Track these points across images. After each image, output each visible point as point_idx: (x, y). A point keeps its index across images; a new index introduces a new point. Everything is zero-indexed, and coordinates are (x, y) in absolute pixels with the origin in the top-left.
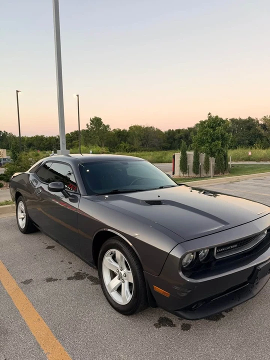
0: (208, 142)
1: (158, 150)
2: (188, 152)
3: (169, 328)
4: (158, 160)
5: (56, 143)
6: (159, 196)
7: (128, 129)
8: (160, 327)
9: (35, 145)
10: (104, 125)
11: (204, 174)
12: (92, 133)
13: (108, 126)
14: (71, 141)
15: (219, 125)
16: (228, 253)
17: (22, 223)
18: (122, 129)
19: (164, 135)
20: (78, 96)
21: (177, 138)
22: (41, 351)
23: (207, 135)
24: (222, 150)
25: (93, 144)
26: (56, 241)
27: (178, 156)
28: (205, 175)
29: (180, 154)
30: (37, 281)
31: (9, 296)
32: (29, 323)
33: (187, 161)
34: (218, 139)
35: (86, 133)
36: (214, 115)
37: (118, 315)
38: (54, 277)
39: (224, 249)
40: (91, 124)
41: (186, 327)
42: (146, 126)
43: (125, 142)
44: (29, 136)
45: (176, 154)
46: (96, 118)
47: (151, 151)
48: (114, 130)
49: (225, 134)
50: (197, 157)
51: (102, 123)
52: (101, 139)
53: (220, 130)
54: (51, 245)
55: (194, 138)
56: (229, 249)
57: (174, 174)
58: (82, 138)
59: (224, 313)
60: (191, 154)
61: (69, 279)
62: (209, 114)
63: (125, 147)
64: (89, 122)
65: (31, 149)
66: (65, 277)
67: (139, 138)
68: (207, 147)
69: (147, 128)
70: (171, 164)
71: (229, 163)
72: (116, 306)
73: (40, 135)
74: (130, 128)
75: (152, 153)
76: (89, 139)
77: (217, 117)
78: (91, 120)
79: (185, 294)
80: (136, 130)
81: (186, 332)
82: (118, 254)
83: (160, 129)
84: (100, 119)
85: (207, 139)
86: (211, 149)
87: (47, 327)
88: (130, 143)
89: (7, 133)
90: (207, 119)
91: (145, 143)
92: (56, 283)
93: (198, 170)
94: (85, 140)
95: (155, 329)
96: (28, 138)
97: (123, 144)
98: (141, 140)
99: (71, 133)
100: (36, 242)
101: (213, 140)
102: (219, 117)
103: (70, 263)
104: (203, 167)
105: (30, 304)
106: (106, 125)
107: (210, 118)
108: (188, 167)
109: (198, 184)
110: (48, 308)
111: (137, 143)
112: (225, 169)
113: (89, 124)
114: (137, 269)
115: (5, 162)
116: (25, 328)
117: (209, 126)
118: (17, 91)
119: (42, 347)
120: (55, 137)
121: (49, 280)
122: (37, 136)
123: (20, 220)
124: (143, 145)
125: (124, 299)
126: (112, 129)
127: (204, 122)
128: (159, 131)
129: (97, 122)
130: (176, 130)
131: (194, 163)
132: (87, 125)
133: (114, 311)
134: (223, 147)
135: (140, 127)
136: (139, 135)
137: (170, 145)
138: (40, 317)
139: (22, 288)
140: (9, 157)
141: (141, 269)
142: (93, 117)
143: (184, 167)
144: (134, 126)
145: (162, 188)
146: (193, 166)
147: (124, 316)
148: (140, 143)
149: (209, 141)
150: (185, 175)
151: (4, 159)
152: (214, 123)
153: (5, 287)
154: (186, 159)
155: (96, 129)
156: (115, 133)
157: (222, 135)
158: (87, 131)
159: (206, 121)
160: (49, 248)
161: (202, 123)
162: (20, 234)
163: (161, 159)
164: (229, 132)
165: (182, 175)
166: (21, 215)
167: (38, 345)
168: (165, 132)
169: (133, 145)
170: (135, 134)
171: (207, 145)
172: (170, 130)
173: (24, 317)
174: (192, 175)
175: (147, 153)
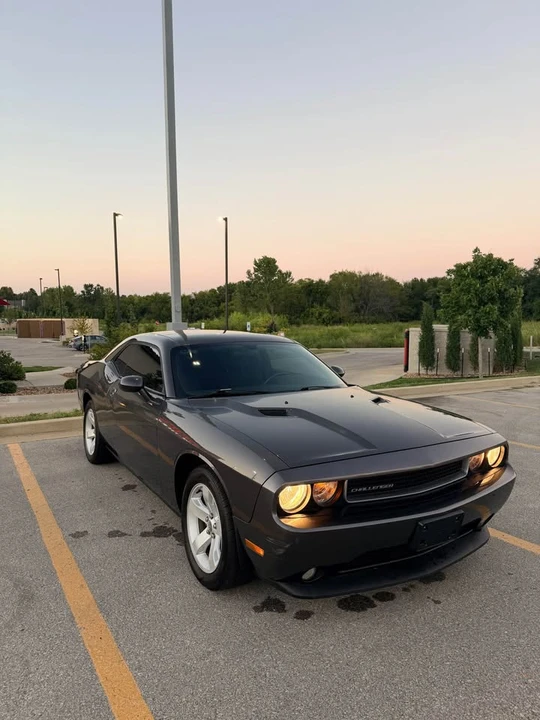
0: (471, 306)
1: (389, 321)
2: (436, 326)
3: (276, 614)
4: (384, 342)
5: (190, 308)
6: (287, 403)
7: (327, 279)
8: (262, 611)
9: (153, 311)
10: (280, 271)
11: (470, 371)
12: (257, 287)
13: (288, 274)
14: (219, 304)
15: (495, 272)
16: (376, 496)
17: (91, 445)
18: (316, 279)
19: (402, 290)
20: (226, 219)
21: (430, 296)
22: (74, 625)
23: (469, 292)
24: (501, 324)
25: (258, 309)
26: (138, 477)
27: (415, 333)
28: (473, 373)
29: (419, 329)
30: (94, 535)
31: (46, 552)
32: (66, 588)
33: (433, 345)
34: (492, 300)
35: (245, 287)
36: (484, 252)
37: (202, 590)
38: (122, 530)
39: (365, 489)
40: (256, 270)
41: (303, 615)
42: (364, 273)
43: (321, 305)
44: (142, 295)
45: (410, 329)
46: (265, 258)
47: (373, 322)
48: (301, 281)
49: (505, 290)
50: (454, 336)
51: (277, 267)
52: (273, 299)
53: (495, 282)
54: (131, 483)
55: (443, 298)
56: (376, 490)
57: (406, 369)
58: (237, 297)
59: (376, 602)
60: (441, 329)
61: (144, 535)
62: (476, 250)
63: (320, 315)
64: (251, 267)
65: (144, 320)
66: (139, 530)
67: (350, 295)
68: (470, 316)
69: (368, 275)
70: (402, 350)
71: (525, 349)
72: (201, 576)
73: (161, 292)
74: (331, 276)
75: (374, 327)
76: (251, 299)
77: (491, 255)
78: (256, 263)
79: (281, 551)
80: (343, 279)
81: (299, 621)
82: (206, 490)
83: (393, 277)
84: (274, 261)
85: (470, 300)
86: (477, 321)
87: (91, 596)
88: (330, 307)
89: (102, 288)
90: (472, 260)
91: (362, 307)
92: (123, 540)
93: (458, 364)
94: (243, 301)
95: (253, 613)
96: (140, 298)
97: (317, 309)
98: (354, 301)
99: (218, 288)
100: (110, 477)
101: (482, 303)
102: (494, 256)
103: (153, 512)
104: (466, 357)
105: (75, 565)
106: (284, 271)
107: (477, 258)
108: (435, 356)
109: (440, 389)
110: (100, 572)
111: (345, 307)
112: (515, 360)
113: (252, 271)
114: (226, 513)
115: (93, 342)
116: (59, 595)
117: (473, 274)
118: (115, 215)
119: (77, 620)
120: (189, 297)
121: (112, 534)
122: (157, 294)
123: (89, 441)
124: (357, 310)
125: (211, 563)
126: (296, 280)
127: (465, 267)
128: (392, 282)
129: (267, 266)
130: (429, 280)
131: (448, 348)
132: (249, 272)
133: (198, 584)
134: (504, 317)
135: (352, 275)
136: (350, 291)
137: (414, 310)
138: (84, 583)
139: (68, 543)
140: (101, 333)
141: (231, 514)
142: (259, 257)
143: (427, 356)
144: (340, 273)
145: (306, 389)
146: (448, 355)
147: (211, 593)
148: (352, 307)
149: (474, 304)
150: (429, 373)
151: (93, 337)
152: (484, 268)
153: (45, 539)
154: (433, 339)
155: (266, 282)
156: (302, 287)
157: (499, 292)
158: (248, 283)
159: (468, 264)
160: (127, 488)
161: (460, 268)
162: (86, 464)
163: (389, 339)
164: (514, 286)
165: (423, 371)
166: (91, 433)
167: (72, 616)
168: (406, 284)
169: (337, 310)
170: (341, 288)
171: (470, 312)
172: (415, 280)
173: (62, 580)
174: (445, 371)
175: (365, 326)
